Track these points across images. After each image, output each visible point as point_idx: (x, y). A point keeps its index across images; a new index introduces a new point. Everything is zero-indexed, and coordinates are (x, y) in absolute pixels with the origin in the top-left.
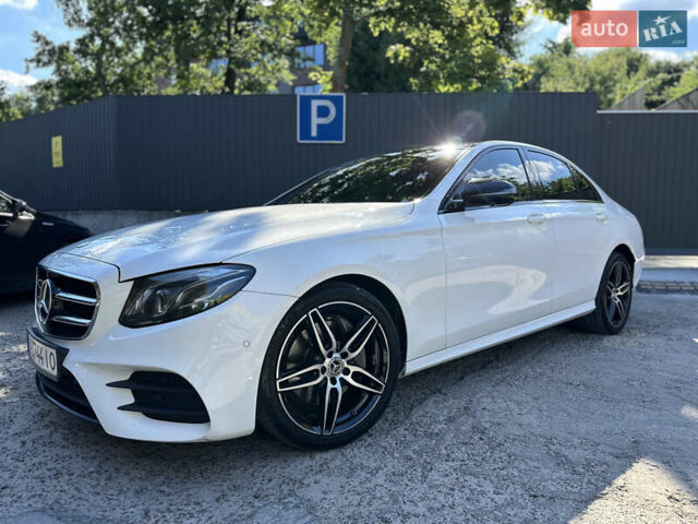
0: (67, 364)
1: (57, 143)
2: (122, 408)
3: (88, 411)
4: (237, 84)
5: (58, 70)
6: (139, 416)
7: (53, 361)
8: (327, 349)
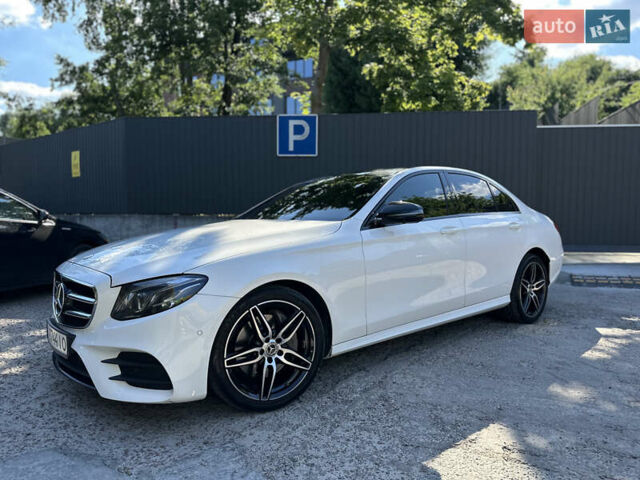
0: (75, 346)
1: (76, 156)
2: (111, 379)
3: (89, 381)
4: (233, 98)
5: (78, 88)
6: (124, 384)
7: (65, 344)
8: (264, 336)
